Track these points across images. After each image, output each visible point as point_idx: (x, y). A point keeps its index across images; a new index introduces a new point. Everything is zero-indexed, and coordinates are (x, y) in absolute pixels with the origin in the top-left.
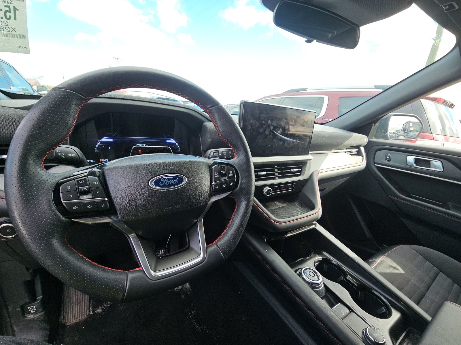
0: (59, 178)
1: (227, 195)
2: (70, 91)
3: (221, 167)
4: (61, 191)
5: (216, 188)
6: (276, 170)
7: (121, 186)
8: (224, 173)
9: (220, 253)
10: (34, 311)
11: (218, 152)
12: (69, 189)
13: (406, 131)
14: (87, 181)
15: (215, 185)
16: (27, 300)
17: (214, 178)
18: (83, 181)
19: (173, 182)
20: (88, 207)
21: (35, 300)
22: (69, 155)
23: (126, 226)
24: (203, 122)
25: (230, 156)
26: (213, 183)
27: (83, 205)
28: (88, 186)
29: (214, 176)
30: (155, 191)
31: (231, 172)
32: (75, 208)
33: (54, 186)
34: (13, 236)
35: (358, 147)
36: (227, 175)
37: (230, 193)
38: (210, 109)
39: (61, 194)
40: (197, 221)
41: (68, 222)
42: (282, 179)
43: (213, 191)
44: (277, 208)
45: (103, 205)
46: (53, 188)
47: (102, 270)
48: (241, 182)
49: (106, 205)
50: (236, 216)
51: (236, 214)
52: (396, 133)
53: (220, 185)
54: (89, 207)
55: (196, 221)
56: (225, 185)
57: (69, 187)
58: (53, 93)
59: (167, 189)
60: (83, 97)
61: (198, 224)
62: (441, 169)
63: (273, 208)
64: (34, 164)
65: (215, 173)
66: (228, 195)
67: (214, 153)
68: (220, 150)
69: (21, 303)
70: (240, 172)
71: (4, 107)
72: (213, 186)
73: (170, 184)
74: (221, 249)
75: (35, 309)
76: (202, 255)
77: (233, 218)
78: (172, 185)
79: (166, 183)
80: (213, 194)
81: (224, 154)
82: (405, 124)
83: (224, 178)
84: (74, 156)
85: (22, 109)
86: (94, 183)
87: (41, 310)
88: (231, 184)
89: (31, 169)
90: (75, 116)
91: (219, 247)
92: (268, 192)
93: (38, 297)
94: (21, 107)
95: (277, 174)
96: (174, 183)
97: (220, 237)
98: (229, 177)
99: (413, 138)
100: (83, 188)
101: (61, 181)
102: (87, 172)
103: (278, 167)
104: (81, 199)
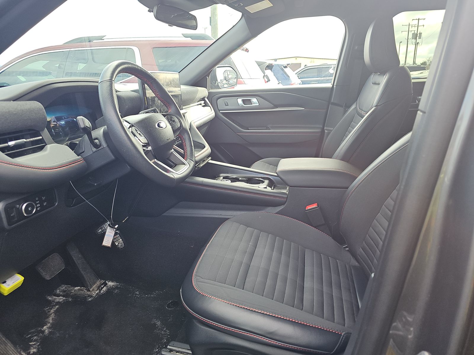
3: (169, 116)
8: (173, 120)
13: (227, 80)
35: (203, 99)
52: (221, 82)
62: (257, 104)
65: (169, 120)
82: (224, 73)
99: (234, 85)
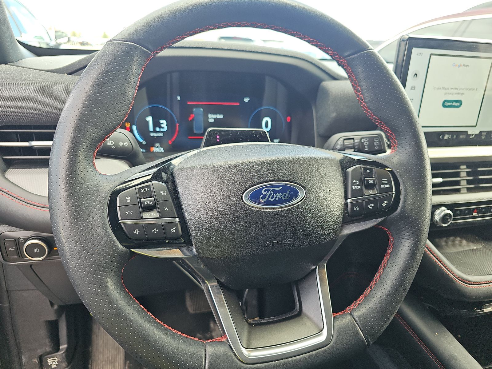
0: (115, 183)
1: (375, 223)
2: (132, 43)
3: (365, 169)
4: (118, 205)
5: (355, 209)
6: (463, 174)
7: (200, 200)
8: (372, 181)
9: (358, 332)
10: (55, 366)
11: (353, 139)
12: (129, 201)
14: (152, 189)
15: (353, 205)
16: (48, 349)
17: (353, 190)
18: (146, 189)
19: (282, 197)
20: (153, 231)
21: (58, 350)
22: (120, 144)
23: (202, 266)
24: (321, 80)
25: (377, 148)
26: (349, 201)
27: (146, 227)
28: (153, 198)
29: (352, 188)
30: (252, 211)
31: (385, 181)
32: (136, 232)
33: (109, 196)
34: (41, 259)
36: (378, 186)
37: (380, 220)
38: (348, 58)
39: (118, 208)
40: (316, 267)
41: (126, 252)
42: (475, 192)
43: (349, 215)
44: (462, 252)
45: (173, 230)
46: (108, 198)
47: (170, 334)
48: (405, 201)
49: (177, 230)
50: (389, 265)
51: (390, 261)
53: (363, 205)
54: (155, 231)
55: (314, 267)
56: (372, 205)
57: (128, 198)
58: (110, 49)
59: (272, 209)
60: (149, 52)
61: (317, 273)
63: (451, 250)
64: (85, 162)
65: (354, 181)
66: (377, 225)
67: (346, 141)
68: (358, 135)
69: (40, 352)
70: (403, 182)
71: (32, 69)
72: (349, 205)
73: (277, 199)
74: (360, 325)
75: (57, 363)
76: (325, 331)
77: (383, 269)
78: (280, 201)
79: (270, 199)
80: (348, 220)
81: (365, 143)
83: (371, 192)
84: (126, 146)
85: (56, 73)
86: (161, 192)
87: (65, 366)
88: (384, 205)
89: (81, 168)
90: (137, 84)
91: (357, 320)
92: (445, 218)
93: (62, 345)
94: (55, 70)
95: (463, 183)
96: (283, 199)
97: (358, 303)
98: (382, 191)
100: (147, 201)
101: (117, 187)
102: (151, 174)
103: (468, 167)
104: (144, 218)
